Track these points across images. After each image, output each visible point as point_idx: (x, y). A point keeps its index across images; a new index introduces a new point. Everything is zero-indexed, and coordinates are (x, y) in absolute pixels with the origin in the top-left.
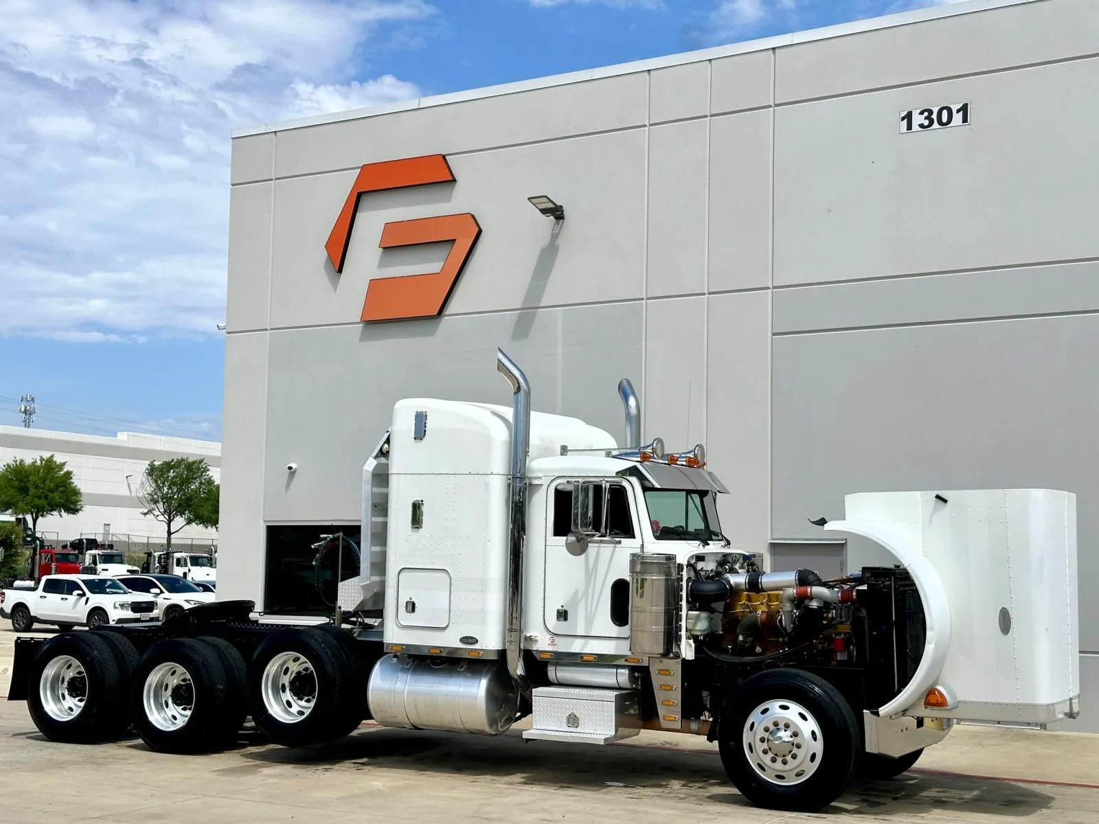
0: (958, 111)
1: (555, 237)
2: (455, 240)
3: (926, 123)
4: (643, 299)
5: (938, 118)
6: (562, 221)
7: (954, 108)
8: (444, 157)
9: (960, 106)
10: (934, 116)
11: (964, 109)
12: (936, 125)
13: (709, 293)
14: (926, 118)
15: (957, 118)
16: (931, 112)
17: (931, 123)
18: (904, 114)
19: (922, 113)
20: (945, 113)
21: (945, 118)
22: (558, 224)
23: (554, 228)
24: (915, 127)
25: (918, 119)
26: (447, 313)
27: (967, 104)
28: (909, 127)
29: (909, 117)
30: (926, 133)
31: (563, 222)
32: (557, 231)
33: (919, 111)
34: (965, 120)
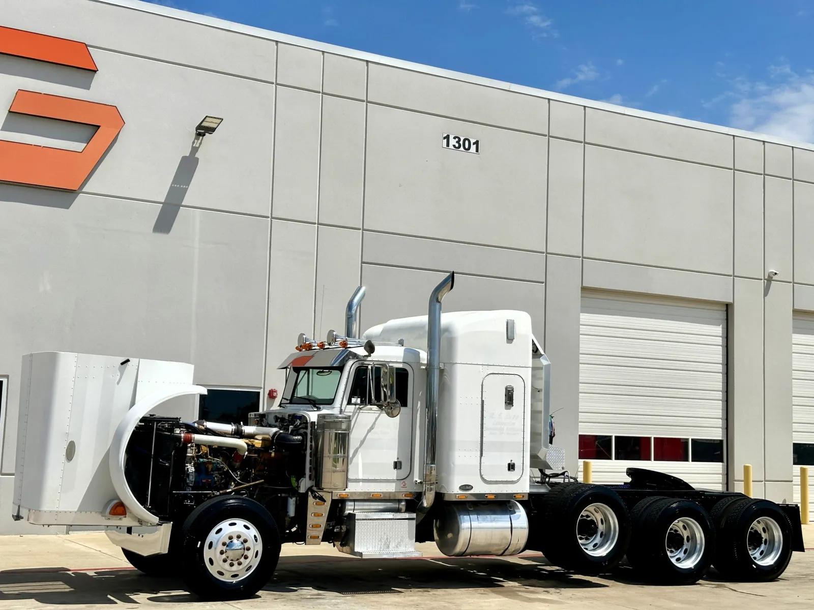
0: (474, 144)
1: (195, 150)
2: (99, 127)
3: (457, 145)
4: (268, 217)
5: (463, 144)
6: (201, 138)
7: (472, 141)
8: (86, 46)
9: (475, 141)
10: (461, 142)
11: (477, 143)
12: (462, 148)
13: (319, 224)
14: (457, 142)
15: (473, 148)
16: (459, 139)
17: (459, 147)
18: (445, 135)
19: (455, 138)
20: (467, 142)
21: (467, 146)
22: (198, 140)
23: (194, 142)
24: (451, 146)
25: (453, 142)
26: (84, 190)
27: (478, 141)
28: (448, 145)
29: (447, 137)
30: (456, 152)
31: (203, 138)
32: (197, 146)
33: (453, 136)
34: (477, 151)
